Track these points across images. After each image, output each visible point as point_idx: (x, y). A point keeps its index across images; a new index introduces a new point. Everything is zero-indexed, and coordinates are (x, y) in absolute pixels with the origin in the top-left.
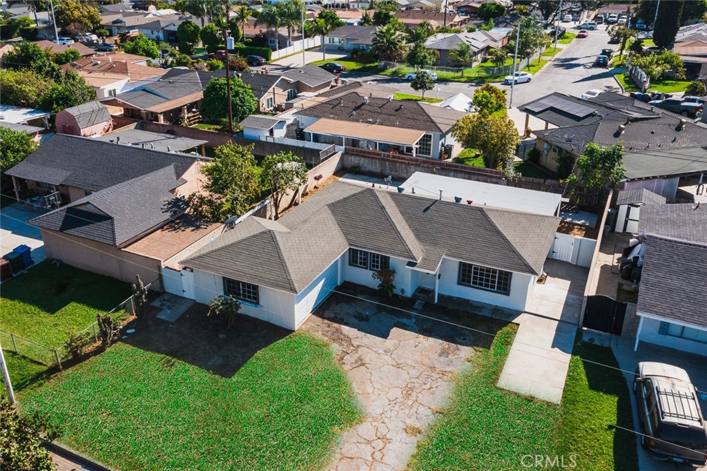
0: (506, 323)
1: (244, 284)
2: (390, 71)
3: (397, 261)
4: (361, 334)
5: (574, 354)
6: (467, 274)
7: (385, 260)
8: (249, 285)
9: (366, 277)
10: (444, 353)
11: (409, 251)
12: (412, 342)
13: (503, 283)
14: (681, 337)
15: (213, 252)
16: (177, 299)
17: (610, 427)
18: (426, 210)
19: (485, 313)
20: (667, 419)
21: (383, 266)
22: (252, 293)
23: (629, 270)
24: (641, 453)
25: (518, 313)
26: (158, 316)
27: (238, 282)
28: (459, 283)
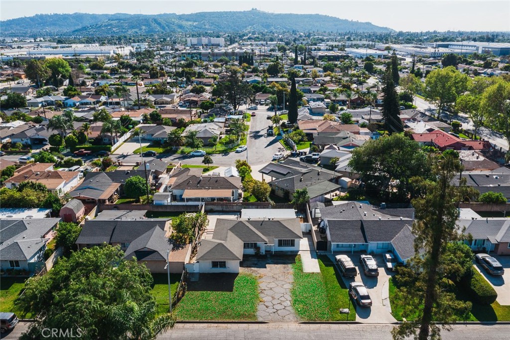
0: (297, 255)
1: (220, 262)
2: (180, 151)
3: (259, 244)
4: (259, 269)
5: (318, 259)
6: (281, 243)
7: (256, 244)
8: (222, 262)
9: (251, 251)
10: (284, 268)
11: (263, 240)
12: (274, 267)
13: (292, 243)
14: (342, 247)
15: (205, 254)
16: (192, 274)
17: (334, 274)
18: (261, 224)
19: (289, 253)
20: (347, 267)
21: (255, 246)
22: (223, 264)
23: (322, 231)
24: (343, 278)
25: (298, 251)
26: (191, 280)
27: (218, 262)
28: (279, 246)
